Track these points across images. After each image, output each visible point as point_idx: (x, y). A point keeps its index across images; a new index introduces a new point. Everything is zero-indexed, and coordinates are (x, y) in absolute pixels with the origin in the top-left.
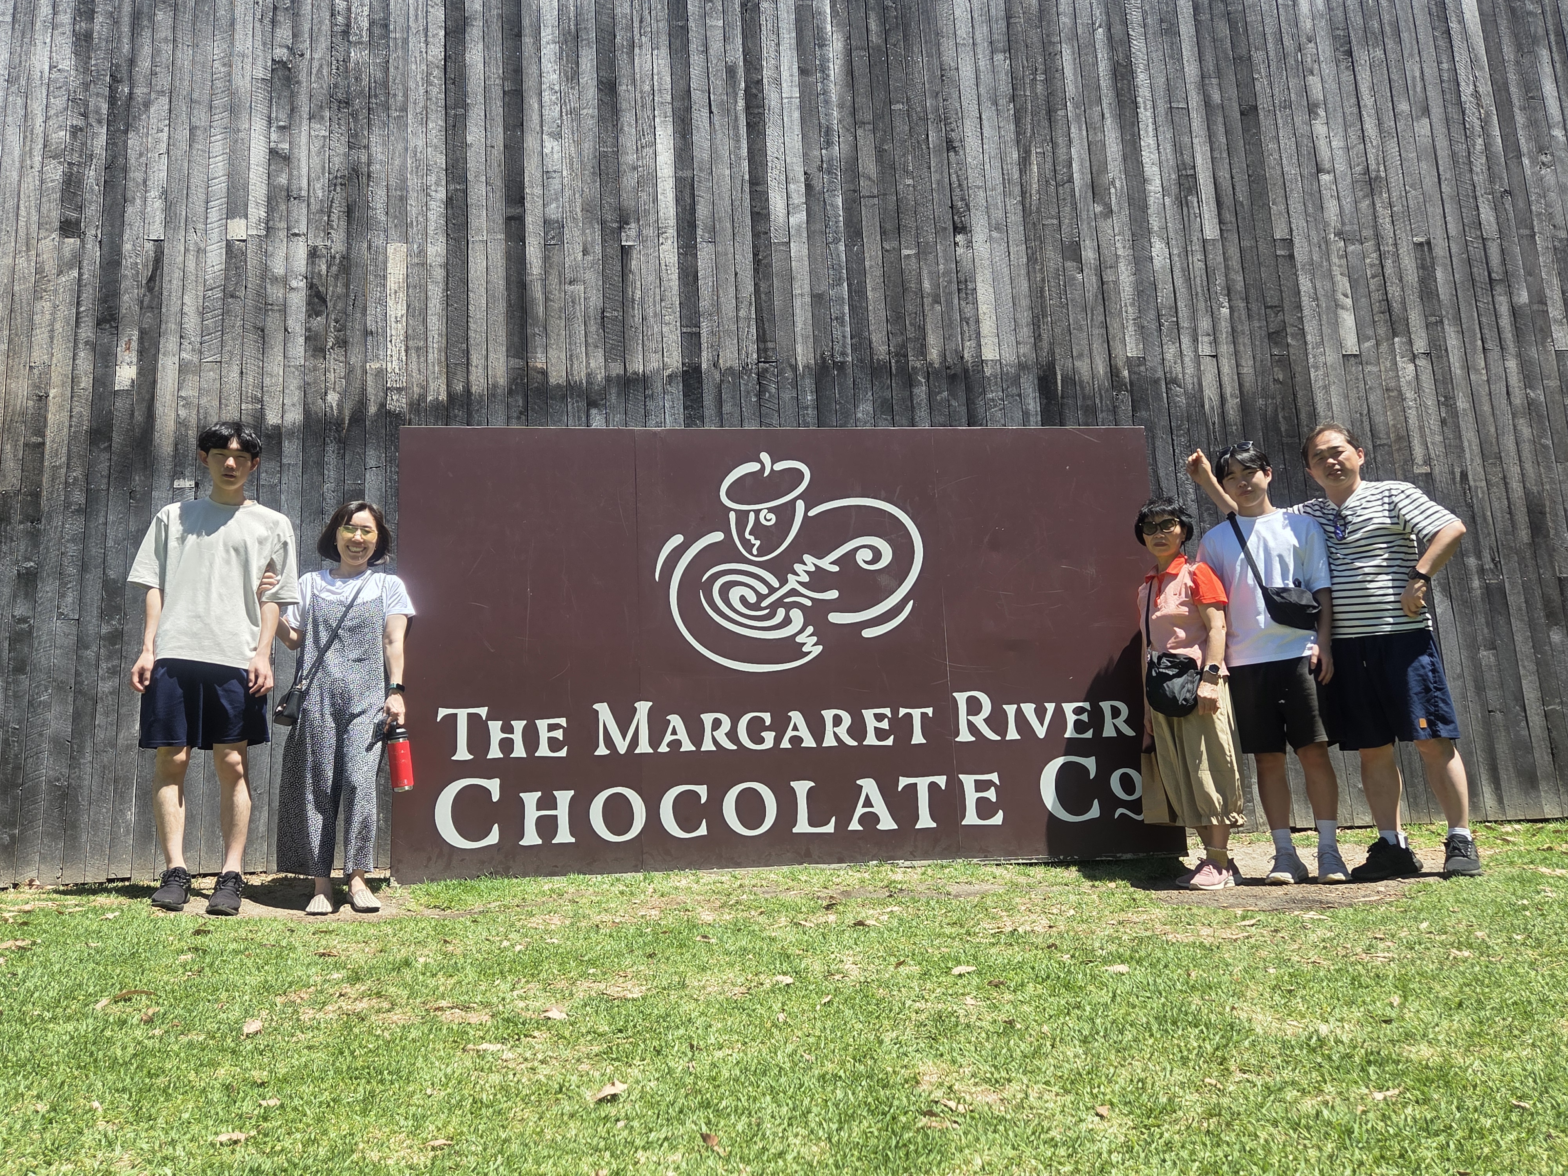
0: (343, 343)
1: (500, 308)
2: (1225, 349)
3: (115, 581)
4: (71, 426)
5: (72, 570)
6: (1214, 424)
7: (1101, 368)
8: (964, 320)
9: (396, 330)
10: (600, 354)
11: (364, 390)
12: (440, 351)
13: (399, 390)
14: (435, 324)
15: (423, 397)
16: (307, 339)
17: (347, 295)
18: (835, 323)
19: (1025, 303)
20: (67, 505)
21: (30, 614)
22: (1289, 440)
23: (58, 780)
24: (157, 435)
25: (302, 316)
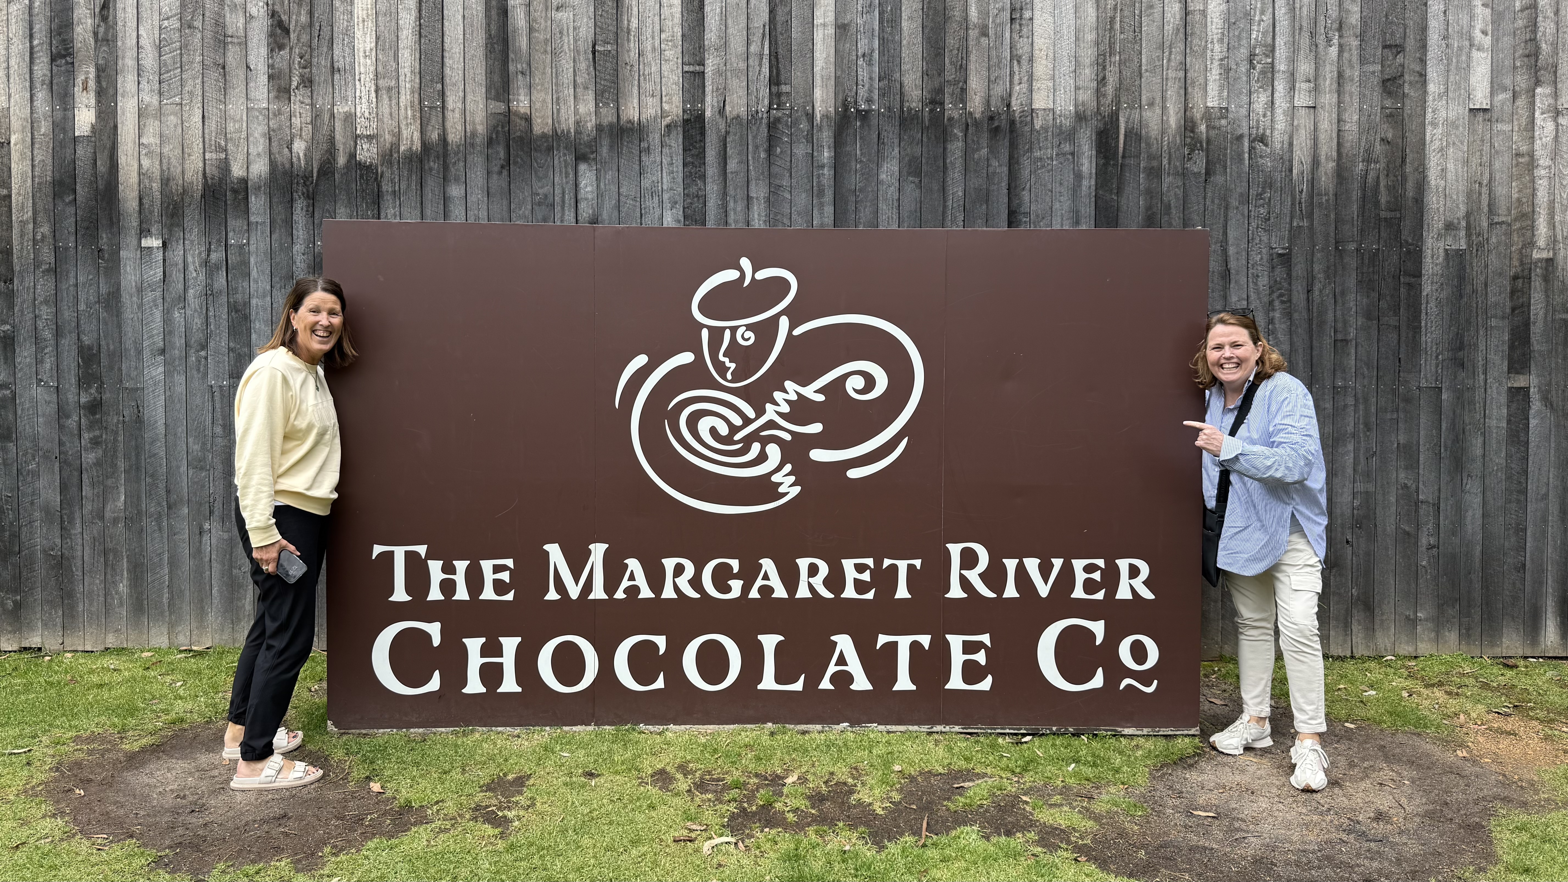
0: (308, 82)
1: (479, 39)
2: (1328, 99)
3: (90, 348)
4: (33, 177)
5: (47, 334)
6: (1301, 192)
7: (1173, 120)
8: (1015, 57)
9: (365, 67)
10: (590, 96)
11: (332, 140)
12: (413, 92)
13: (370, 138)
14: (408, 59)
15: (395, 146)
16: (271, 77)
17: (311, 25)
18: (860, 62)
19: (1090, 37)
20: (37, 264)
21: (12, 380)
22: (1389, 215)
23: (53, 550)
24: (121, 188)
25: (264, 51)
